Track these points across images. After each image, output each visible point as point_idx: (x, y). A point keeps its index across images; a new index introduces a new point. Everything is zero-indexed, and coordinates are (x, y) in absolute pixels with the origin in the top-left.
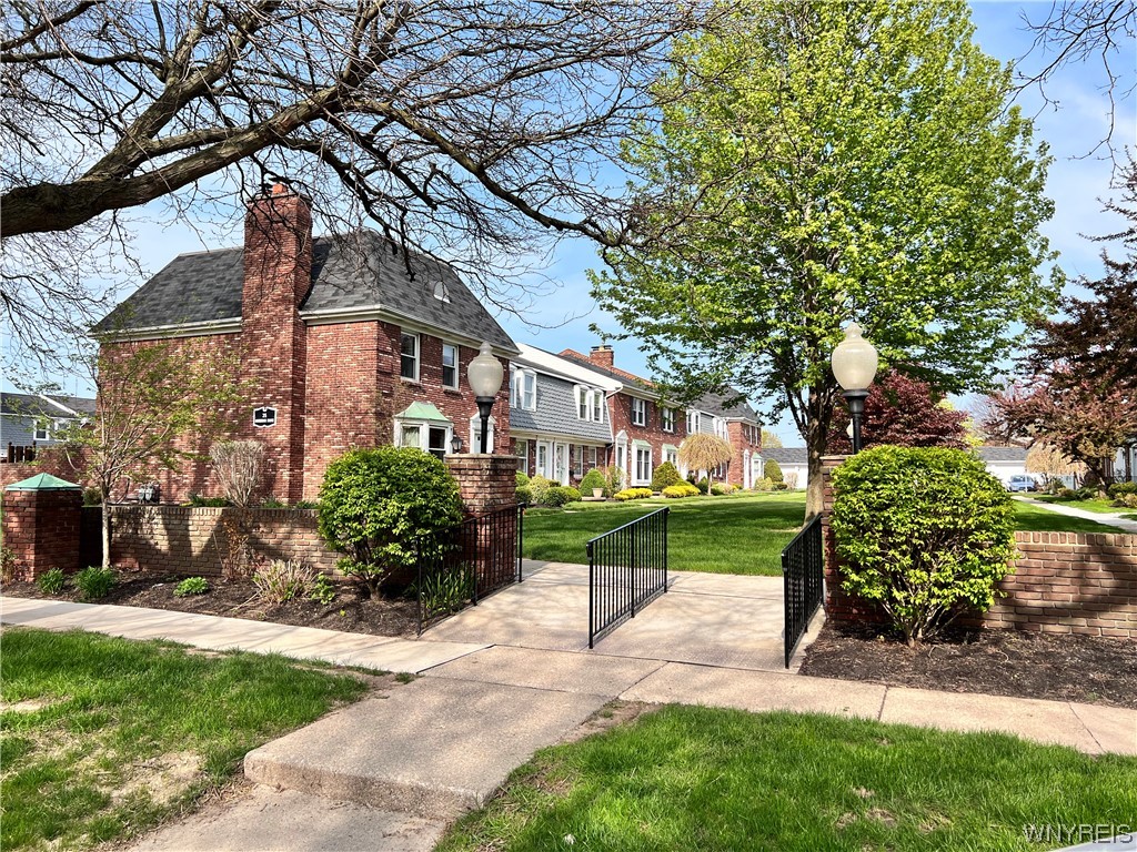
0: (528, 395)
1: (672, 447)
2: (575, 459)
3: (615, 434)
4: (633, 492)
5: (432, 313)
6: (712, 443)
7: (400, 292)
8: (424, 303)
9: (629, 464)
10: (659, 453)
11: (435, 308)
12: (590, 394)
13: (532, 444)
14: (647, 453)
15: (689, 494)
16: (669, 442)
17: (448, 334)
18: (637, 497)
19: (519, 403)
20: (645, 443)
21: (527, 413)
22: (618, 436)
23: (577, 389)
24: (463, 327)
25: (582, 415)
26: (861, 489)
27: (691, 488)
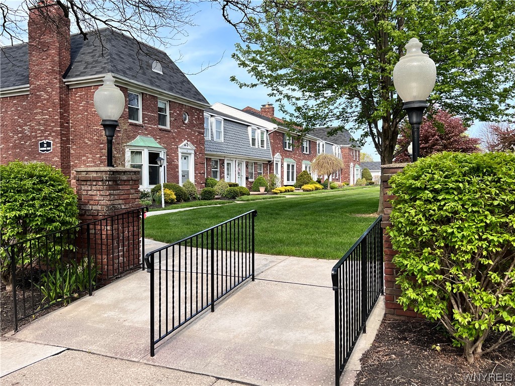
0: (219, 133)
1: (308, 162)
2: (250, 170)
3: (273, 155)
4: (283, 189)
5: (149, 79)
6: (330, 159)
7: (127, 66)
8: (144, 74)
9: (282, 172)
10: (301, 166)
11: (152, 77)
12: (258, 132)
13: (222, 162)
14: (293, 166)
15: (317, 189)
16: (306, 160)
17: (161, 93)
18: (286, 191)
19: (212, 137)
20: (292, 160)
21: (219, 143)
22: (275, 156)
23: (249, 129)
24: (171, 89)
25: (254, 144)
26: (420, 199)
27: (318, 186)
